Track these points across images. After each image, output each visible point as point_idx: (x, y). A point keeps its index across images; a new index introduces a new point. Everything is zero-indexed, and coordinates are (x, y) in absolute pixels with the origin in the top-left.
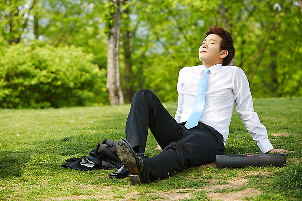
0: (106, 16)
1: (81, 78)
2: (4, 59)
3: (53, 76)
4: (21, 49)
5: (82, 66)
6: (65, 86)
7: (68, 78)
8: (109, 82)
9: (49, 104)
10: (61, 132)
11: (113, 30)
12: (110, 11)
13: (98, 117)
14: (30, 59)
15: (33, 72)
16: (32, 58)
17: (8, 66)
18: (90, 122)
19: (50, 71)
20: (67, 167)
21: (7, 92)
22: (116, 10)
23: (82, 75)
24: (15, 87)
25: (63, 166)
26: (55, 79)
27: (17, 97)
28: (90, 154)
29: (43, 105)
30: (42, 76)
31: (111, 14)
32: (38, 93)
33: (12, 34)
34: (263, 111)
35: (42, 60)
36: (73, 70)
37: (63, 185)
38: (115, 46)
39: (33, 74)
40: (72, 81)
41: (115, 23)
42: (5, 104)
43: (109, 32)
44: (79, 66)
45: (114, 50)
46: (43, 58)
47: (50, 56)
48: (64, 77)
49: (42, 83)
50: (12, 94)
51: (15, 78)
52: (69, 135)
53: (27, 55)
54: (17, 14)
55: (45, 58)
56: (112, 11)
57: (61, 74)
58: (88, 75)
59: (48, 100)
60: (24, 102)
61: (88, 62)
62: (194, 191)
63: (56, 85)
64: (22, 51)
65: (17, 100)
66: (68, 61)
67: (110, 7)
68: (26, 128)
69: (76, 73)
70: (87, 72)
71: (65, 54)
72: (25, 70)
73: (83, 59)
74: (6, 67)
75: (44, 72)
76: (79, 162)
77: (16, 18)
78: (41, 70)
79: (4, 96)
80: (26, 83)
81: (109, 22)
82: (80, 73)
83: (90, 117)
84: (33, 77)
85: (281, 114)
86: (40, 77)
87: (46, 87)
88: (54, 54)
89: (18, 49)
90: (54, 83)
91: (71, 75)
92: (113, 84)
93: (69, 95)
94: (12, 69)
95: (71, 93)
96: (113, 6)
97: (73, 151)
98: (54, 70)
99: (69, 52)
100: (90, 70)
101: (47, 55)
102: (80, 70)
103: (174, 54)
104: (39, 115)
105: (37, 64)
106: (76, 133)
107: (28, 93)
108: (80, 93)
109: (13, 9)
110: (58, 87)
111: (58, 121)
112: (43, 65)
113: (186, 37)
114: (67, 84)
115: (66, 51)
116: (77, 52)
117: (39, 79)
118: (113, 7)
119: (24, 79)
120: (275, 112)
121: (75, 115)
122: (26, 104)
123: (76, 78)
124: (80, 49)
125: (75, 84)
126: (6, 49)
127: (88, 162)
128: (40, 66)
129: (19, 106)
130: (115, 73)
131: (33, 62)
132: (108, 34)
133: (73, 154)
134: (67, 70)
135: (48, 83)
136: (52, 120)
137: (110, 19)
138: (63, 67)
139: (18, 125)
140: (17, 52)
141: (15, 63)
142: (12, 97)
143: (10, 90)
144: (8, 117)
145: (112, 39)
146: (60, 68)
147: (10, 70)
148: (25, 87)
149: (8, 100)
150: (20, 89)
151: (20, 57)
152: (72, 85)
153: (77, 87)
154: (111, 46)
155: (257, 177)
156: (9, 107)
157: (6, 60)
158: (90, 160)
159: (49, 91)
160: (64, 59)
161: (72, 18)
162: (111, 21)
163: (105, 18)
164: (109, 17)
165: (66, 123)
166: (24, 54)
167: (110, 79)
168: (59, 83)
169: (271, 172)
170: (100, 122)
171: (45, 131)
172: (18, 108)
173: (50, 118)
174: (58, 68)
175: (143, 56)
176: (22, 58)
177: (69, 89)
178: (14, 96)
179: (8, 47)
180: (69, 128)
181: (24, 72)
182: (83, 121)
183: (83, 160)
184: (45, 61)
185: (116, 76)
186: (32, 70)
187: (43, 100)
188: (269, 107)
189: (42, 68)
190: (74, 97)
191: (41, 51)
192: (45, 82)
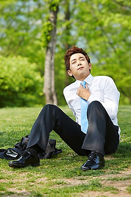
0: (45, 33)
1: (25, 83)
3: (2, 81)
5: (27, 73)
6: (11, 90)
7: (14, 83)
8: (46, 87)
11: (50, 45)
12: (48, 29)
13: (29, 117)
18: (22, 120)
22: (53, 28)
23: (26, 81)
28: (16, 146)
31: (49, 31)
36: (19, 77)
40: (17, 86)
41: (52, 39)
44: (24, 73)
45: (50, 62)
48: (11, 82)
52: (2, 131)
56: (50, 29)
57: (9, 80)
58: (31, 81)
61: (32, 70)
62: (92, 178)
63: (4, 89)
66: (14, 69)
67: (48, 25)
69: (21, 79)
71: (13, 64)
73: (28, 68)
76: (5, 153)
82: (24, 79)
83: (23, 116)
88: (3, 63)
90: (3, 87)
91: (17, 80)
93: (15, 97)
95: (17, 96)
96: (50, 24)
97: (3, 143)
98: (3, 76)
99: (16, 61)
103: (105, 66)
106: (8, 130)
108: (24, 96)
110: (5, 91)
113: (115, 51)
114: (13, 88)
115: (14, 61)
116: (24, 61)
118: (50, 26)
121: (12, 115)
123: (21, 83)
124: (26, 59)
125: (20, 89)
127: (12, 153)
130: (51, 80)
132: (46, 48)
133: (3, 146)
134: (14, 76)
137: (48, 36)
138: (11, 74)
145: (49, 52)
146: (8, 75)
152: (17, 89)
153: (21, 91)
154: (48, 58)
158: (14, 151)
160: (11, 67)
161: (21, 32)
162: (49, 38)
164: (47, 34)
165: (3, 121)
167: (46, 85)
168: (7, 87)
170: (31, 120)
177: (15, 93)
180: (4, 125)
182: (17, 119)
183: (8, 151)
185: (51, 83)
190: (19, 99)
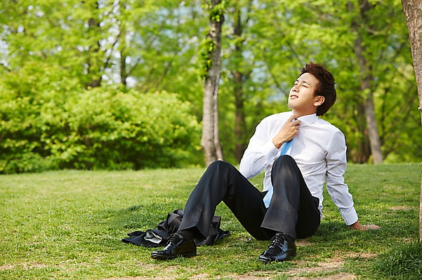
0: (203, 55)
1: (174, 132)
2: (77, 107)
3: (138, 129)
4: (98, 95)
5: (175, 117)
6: (152, 142)
7: (157, 133)
8: (206, 138)
9: (131, 165)
10: (130, 199)
11: (211, 73)
12: (208, 49)
13: (179, 183)
14: (109, 108)
15: (113, 125)
16: (112, 107)
17: (81, 116)
18: (169, 188)
19: (134, 122)
20: (128, 242)
21: (79, 149)
22: (215, 47)
23: (175, 129)
24: (90, 143)
25: (124, 241)
26: (141, 134)
27: (92, 156)
28: (159, 227)
29: (124, 166)
30: (123, 129)
31: (209, 53)
32: (118, 150)
33: (90, 75)
34: (388, 179)
35: (124, 110)
36: (164, 123)
37: (118, 264)
38: (214, 94)
39: (112, 127)
40: (162, 136)
41: (213, 63)
42: (76, 164)
43: (206, 76)
44: (171, 117)
45: (212, 98)
46: (125, 106)
47: (135, 103)
48: (152, 131)
49: (124, 138)
50: (86, 151)
51: (90, 131)
52: (137, 204)
53: (106, 102)
54: (96, 51)
55: (128, 106)
56: (211, 49)
57: (148, 127)
58: (182, 128)
59: (130, 159)
60: (101, 162)
61: (183, 112)
63: (142, 141)
64: (100, 97)
65: (92, 160)
66: (157, 111)
67: (208, 44)
68: (89, 194)
69: (167, 125)
70: (182, 125)
71: (155, 102)
72: (103, 121)
73: (178, 109)
74: (78, 118)
75: (127, 125)
76: (143, 237)
77: (95, 54)
78: (123, 122)
79: (75, 154)
80: (104, 138)
81: (206, 63)
82: (172, 126)
83: (171, 182)
84: (113, 130)
85: (409, 183)
86: (122, 130)
87: (129, 143)
88: (140, 101)
89: (96, 95)
90: (139, 139)
91: (161, 128)
92: (210, 140)
93: (158, 154)
94: (87, 120)
95: (161, 151)
96: (211, 42)
97: (140, 223)
98: (139, 122)
99: (159, 100)
100: (186, 123)
101: (132, 103)
102: (173, 123)
104: (111, 178)
105: (118, 114)
106: (147, 202)
107: (106, 150)
108: (172, 151)
109: (92, 43)
110: (144, 143)
111: (130, 186)
112: (126, 116)
114: (155, 140)
115: (156, 98)
116: (172, 99)
117: (119, 134)
118: (211, 44)
119: (101, 132)
120: (402, 180)
121: (153, 180)
122: (103, 165)
123: (167, 132)
124: (174, 95)
125: (166, 140)
126: (80, 95)
127: (153, 237)
128: (121, 116)
129: (95, 168)
130: (213, 127)
131: (113, 111)
132: (204, 78)
133: (139, 226)
134: (155, 122)
135: (131, 139)
136: (123, 185)
137: (208, 59)
138: (151, 119)
139: (80, 190)
140: (93, 98)
141: (90, 112)
142: (85, 156)
143: (84, 147)
144: (71, 180)
145: (210, 85)
146: (147, 119)
147: (84, 122)
148: (103, 143)
149: (80, 159)
150: (95, 145)
151: (97, 105)
152: (161, 141)
153: (168, 143)
154: (208, 93)
155: (356, 259)
156: (81, 168)
157: (79, 109)
158: (156, 234)
159: (132, 149)
160: (152, 108)
161: (167, 56)
162: (209, 62)
163: (201, 57)
164: (207, 57)
165: (139, 189)
166: (102, 101)
167: (206, 135)
168: (145, 139)
169: (375, 253)
170: (182, 188)
171: (110, 198)
172: (92, 170)
173: (122, 183)
174: (144, 120)
175: (259, 105)
176: (100, 106)
177: (158, 147)
178: (88, 155)
179: (82, 93)
180: (141, 195)
181: (101, 124)
182: (161, 187)
183: (148, 234)
184: (128, 110)
185: (213, 131)
186: (111, 121)
187: (124, 161)
188: (397, 173)
189: (124, 119)
190: (164, 156)
191: (125, 98)
192: (127, 137)
